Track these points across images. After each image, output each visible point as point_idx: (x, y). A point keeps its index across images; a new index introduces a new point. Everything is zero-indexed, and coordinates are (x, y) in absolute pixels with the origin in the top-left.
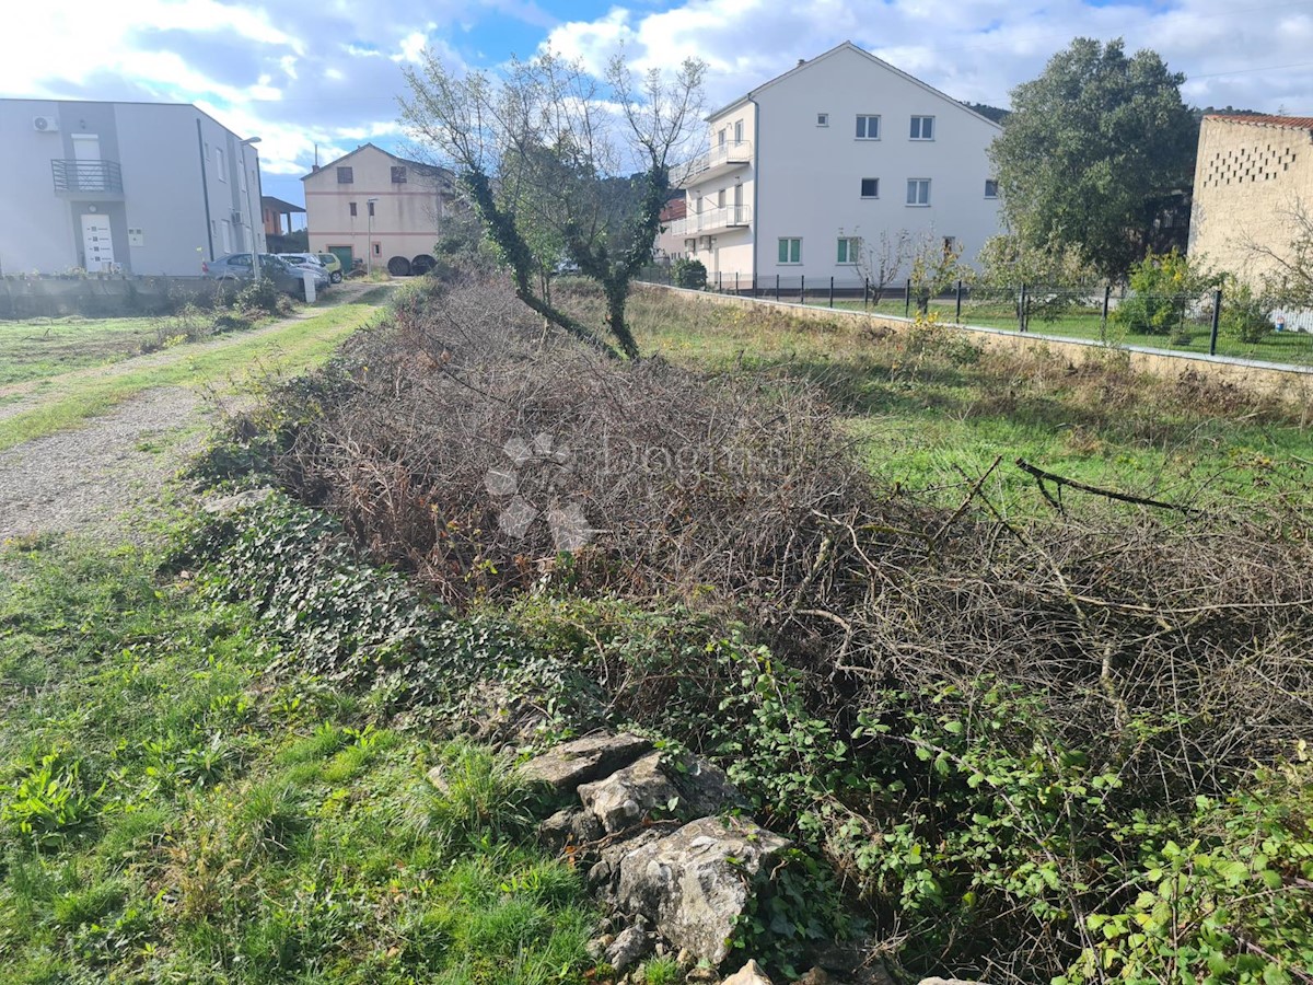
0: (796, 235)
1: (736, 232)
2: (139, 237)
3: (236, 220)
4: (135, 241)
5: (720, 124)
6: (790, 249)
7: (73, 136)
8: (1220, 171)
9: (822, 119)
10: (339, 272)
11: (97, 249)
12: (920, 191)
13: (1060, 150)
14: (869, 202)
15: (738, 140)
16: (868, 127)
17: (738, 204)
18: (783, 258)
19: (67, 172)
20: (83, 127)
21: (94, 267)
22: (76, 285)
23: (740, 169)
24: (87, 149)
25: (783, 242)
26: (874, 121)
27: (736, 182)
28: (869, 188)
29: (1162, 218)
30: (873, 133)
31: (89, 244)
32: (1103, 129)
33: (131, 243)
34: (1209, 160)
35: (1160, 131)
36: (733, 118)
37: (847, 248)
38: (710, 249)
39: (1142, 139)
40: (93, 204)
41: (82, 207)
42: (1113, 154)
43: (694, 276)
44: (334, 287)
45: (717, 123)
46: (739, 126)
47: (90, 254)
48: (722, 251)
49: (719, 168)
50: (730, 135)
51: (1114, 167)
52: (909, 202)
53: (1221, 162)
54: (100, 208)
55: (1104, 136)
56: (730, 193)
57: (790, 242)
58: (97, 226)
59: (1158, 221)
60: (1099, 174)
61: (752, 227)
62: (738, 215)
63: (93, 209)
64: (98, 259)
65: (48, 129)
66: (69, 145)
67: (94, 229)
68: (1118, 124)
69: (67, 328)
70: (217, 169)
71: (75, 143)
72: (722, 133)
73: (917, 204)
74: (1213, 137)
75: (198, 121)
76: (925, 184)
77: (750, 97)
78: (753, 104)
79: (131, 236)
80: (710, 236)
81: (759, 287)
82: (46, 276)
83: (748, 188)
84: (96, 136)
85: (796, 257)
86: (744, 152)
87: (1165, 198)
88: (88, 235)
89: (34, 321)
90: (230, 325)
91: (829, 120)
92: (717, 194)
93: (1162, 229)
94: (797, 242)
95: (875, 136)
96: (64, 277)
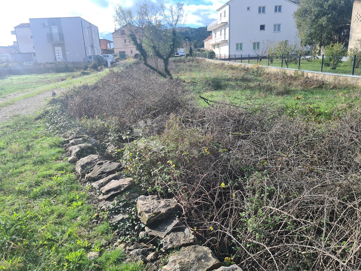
0: (241, 42)
1: (224, 42)
2: (69, 52)
3: (92, 46)
4: (68, 53)
5: (220, 12)
6: (239, 46)
7: (52, 27)
8: (358, 18)
9: (248, 9)
10: (119, 59)
11: (59, 56)
12: (277, 27)
13: (312, 14)
14: (262, 31)
15: (225, 16)
16: (262, 10)
17: (225, 34)
18: (237, 49)
19: (50, 36)
20: (54, 25)
21: (58, 60)
22: (54, 65)
23: (225, 24)
24: (55, 30)
25: (237, 44)
26: (264, 8)
27: (224, 28)
28: (262, 27)
29: (344, 32)
30: (264, 11)
31: (57, 54)
32: (325, 7)
33: (67, 54)
34: (355, 15)
35: (342, 7)
36: (223, 10)
37: (256, 45)
38: (218, 47)
39: (337, 10)
40: (57, 44)
41: (55, 45)
42: (328, 14)
43: (212, 55)
44: (117, 63)
45: (219, 12)
46: (225, 12)
47: (57, 57)
48: (221, 48)
49: (220, 24)
50: (223, 15)
51: (328, 18)
52: (274, 31)
53: (358, 15)
54: (59, 45)
55: (325, 9)
56: (223, 31)
57: (239, 44)
58: (58, 49)
59: (343, 33)
60: (323, 20)
61: (228, 41)
62: (225, 38)
63: (57, 45)
64: (59, 58)
65: (46, 25)
66: (51, 29)
67: (58, 50)
68: (329, 6)
69: (51, 76)
70: (87, 33)
71: (52, 29)
72: (221, 14)
73: (277, 31)
74: (357, 8)
75: (81, 21)
76: (279, 25)
77: (227, 4)
78: (228, 6)
79: (67, 52)
80: (218, 44)
81: (231, 57)
82: (47, 63)
83: (227, 29)
84: (57, 27)
85: (241, 49)
86: (226, 20)
87: (345, 26)
88: (56, 52)
89: (44, 74)
90: (84, 74)
91: (250, 9)
92: (220, 32)
93: (344, 35)
94: (241, 44)
95: (264, 12)
96: (51, 63)
